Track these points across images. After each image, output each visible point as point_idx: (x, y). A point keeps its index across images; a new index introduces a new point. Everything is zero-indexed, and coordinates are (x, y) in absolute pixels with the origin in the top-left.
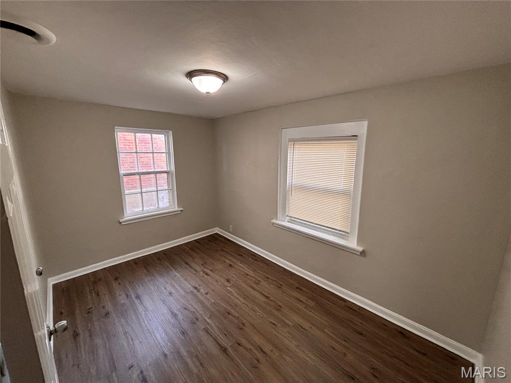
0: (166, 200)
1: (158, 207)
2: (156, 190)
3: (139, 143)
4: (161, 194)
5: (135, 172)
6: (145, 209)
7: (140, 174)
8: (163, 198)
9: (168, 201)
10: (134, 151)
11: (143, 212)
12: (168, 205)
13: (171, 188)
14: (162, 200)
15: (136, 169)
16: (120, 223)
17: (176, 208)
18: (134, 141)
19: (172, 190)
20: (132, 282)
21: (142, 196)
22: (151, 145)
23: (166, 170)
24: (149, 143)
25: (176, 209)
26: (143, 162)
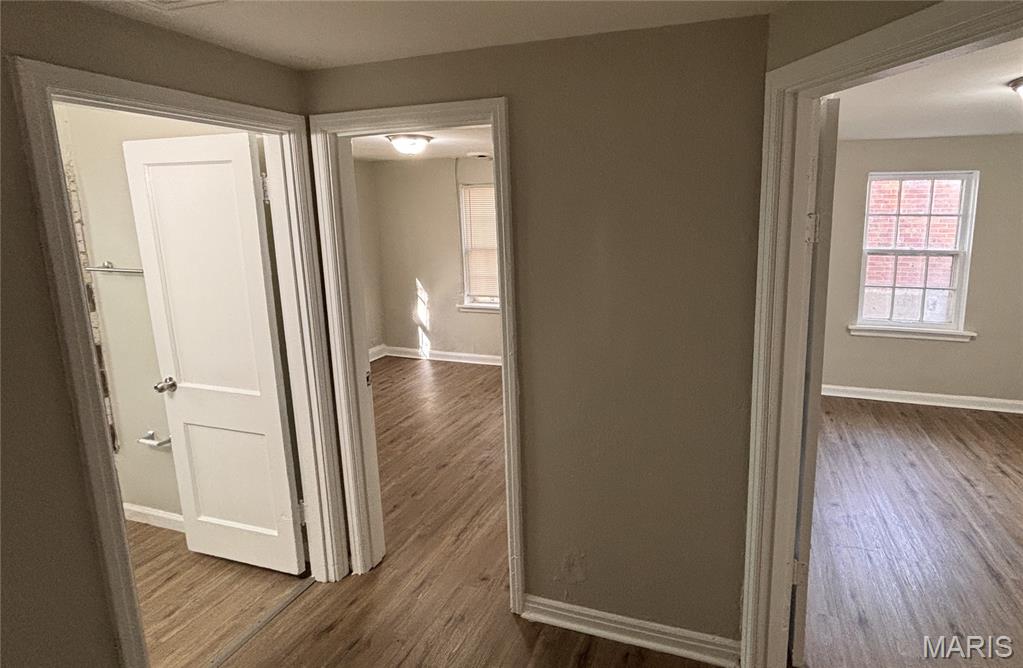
0: (940, 309)
1: (921, 320)
2: (922, 286)
3: (906, 196)
4: (931, 296)
5: (890, 248)
6: (894, 318)
7: (897, 253)
8: (934, 304)
9: (945, 312)
10: (894, 212)
11: (891, 323)
12: (942, 319)
13: (955, 286)
14: (931, 307)
15: (893, 243)
16: (849, 330)
17: (959, 328)
18: (897, 194)
19: (958, 291)
20: (851, 426)
21: (893, 292)
22: (929, 199)
23: (951, 249)
24: (925, 197)
25: (961, 331)
26: (909, 235)
